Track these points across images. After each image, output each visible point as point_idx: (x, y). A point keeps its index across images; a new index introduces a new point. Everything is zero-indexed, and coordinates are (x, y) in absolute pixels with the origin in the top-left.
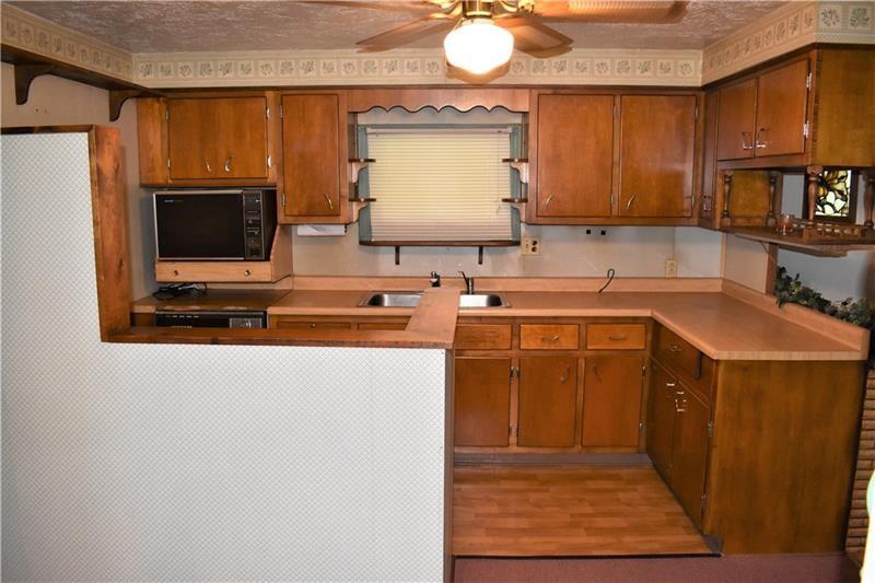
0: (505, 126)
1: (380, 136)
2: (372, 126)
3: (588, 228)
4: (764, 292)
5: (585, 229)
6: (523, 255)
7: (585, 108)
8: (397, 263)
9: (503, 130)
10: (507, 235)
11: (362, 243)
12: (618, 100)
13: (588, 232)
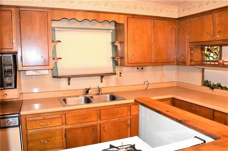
0: (110, 30)
1: (61, 32)
2: (58, 28)
3: (138, 67)
4: (201, 85)
5: (136, 68)
6: (117, 78)
7: (143, 23)
8: (69, 84)
9: (109, 31)
10: (111, 71)
11: (54, 77)
12: (153, 21)
13: (138, 68)
